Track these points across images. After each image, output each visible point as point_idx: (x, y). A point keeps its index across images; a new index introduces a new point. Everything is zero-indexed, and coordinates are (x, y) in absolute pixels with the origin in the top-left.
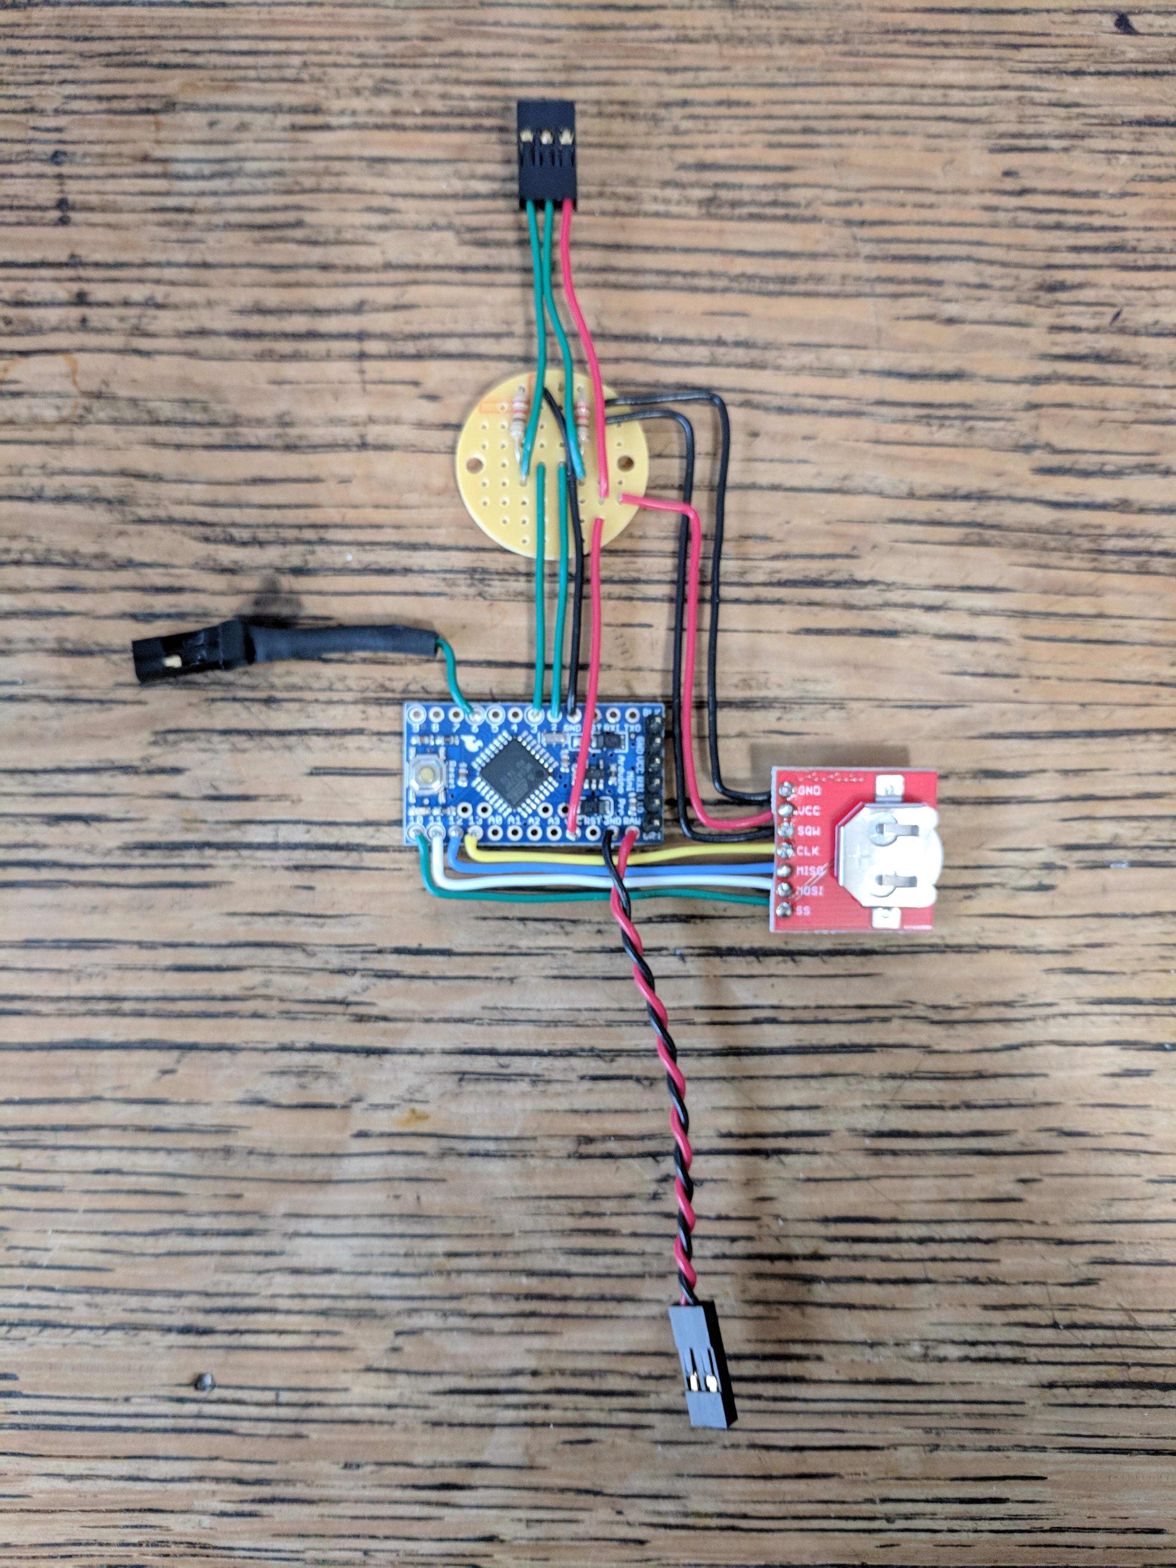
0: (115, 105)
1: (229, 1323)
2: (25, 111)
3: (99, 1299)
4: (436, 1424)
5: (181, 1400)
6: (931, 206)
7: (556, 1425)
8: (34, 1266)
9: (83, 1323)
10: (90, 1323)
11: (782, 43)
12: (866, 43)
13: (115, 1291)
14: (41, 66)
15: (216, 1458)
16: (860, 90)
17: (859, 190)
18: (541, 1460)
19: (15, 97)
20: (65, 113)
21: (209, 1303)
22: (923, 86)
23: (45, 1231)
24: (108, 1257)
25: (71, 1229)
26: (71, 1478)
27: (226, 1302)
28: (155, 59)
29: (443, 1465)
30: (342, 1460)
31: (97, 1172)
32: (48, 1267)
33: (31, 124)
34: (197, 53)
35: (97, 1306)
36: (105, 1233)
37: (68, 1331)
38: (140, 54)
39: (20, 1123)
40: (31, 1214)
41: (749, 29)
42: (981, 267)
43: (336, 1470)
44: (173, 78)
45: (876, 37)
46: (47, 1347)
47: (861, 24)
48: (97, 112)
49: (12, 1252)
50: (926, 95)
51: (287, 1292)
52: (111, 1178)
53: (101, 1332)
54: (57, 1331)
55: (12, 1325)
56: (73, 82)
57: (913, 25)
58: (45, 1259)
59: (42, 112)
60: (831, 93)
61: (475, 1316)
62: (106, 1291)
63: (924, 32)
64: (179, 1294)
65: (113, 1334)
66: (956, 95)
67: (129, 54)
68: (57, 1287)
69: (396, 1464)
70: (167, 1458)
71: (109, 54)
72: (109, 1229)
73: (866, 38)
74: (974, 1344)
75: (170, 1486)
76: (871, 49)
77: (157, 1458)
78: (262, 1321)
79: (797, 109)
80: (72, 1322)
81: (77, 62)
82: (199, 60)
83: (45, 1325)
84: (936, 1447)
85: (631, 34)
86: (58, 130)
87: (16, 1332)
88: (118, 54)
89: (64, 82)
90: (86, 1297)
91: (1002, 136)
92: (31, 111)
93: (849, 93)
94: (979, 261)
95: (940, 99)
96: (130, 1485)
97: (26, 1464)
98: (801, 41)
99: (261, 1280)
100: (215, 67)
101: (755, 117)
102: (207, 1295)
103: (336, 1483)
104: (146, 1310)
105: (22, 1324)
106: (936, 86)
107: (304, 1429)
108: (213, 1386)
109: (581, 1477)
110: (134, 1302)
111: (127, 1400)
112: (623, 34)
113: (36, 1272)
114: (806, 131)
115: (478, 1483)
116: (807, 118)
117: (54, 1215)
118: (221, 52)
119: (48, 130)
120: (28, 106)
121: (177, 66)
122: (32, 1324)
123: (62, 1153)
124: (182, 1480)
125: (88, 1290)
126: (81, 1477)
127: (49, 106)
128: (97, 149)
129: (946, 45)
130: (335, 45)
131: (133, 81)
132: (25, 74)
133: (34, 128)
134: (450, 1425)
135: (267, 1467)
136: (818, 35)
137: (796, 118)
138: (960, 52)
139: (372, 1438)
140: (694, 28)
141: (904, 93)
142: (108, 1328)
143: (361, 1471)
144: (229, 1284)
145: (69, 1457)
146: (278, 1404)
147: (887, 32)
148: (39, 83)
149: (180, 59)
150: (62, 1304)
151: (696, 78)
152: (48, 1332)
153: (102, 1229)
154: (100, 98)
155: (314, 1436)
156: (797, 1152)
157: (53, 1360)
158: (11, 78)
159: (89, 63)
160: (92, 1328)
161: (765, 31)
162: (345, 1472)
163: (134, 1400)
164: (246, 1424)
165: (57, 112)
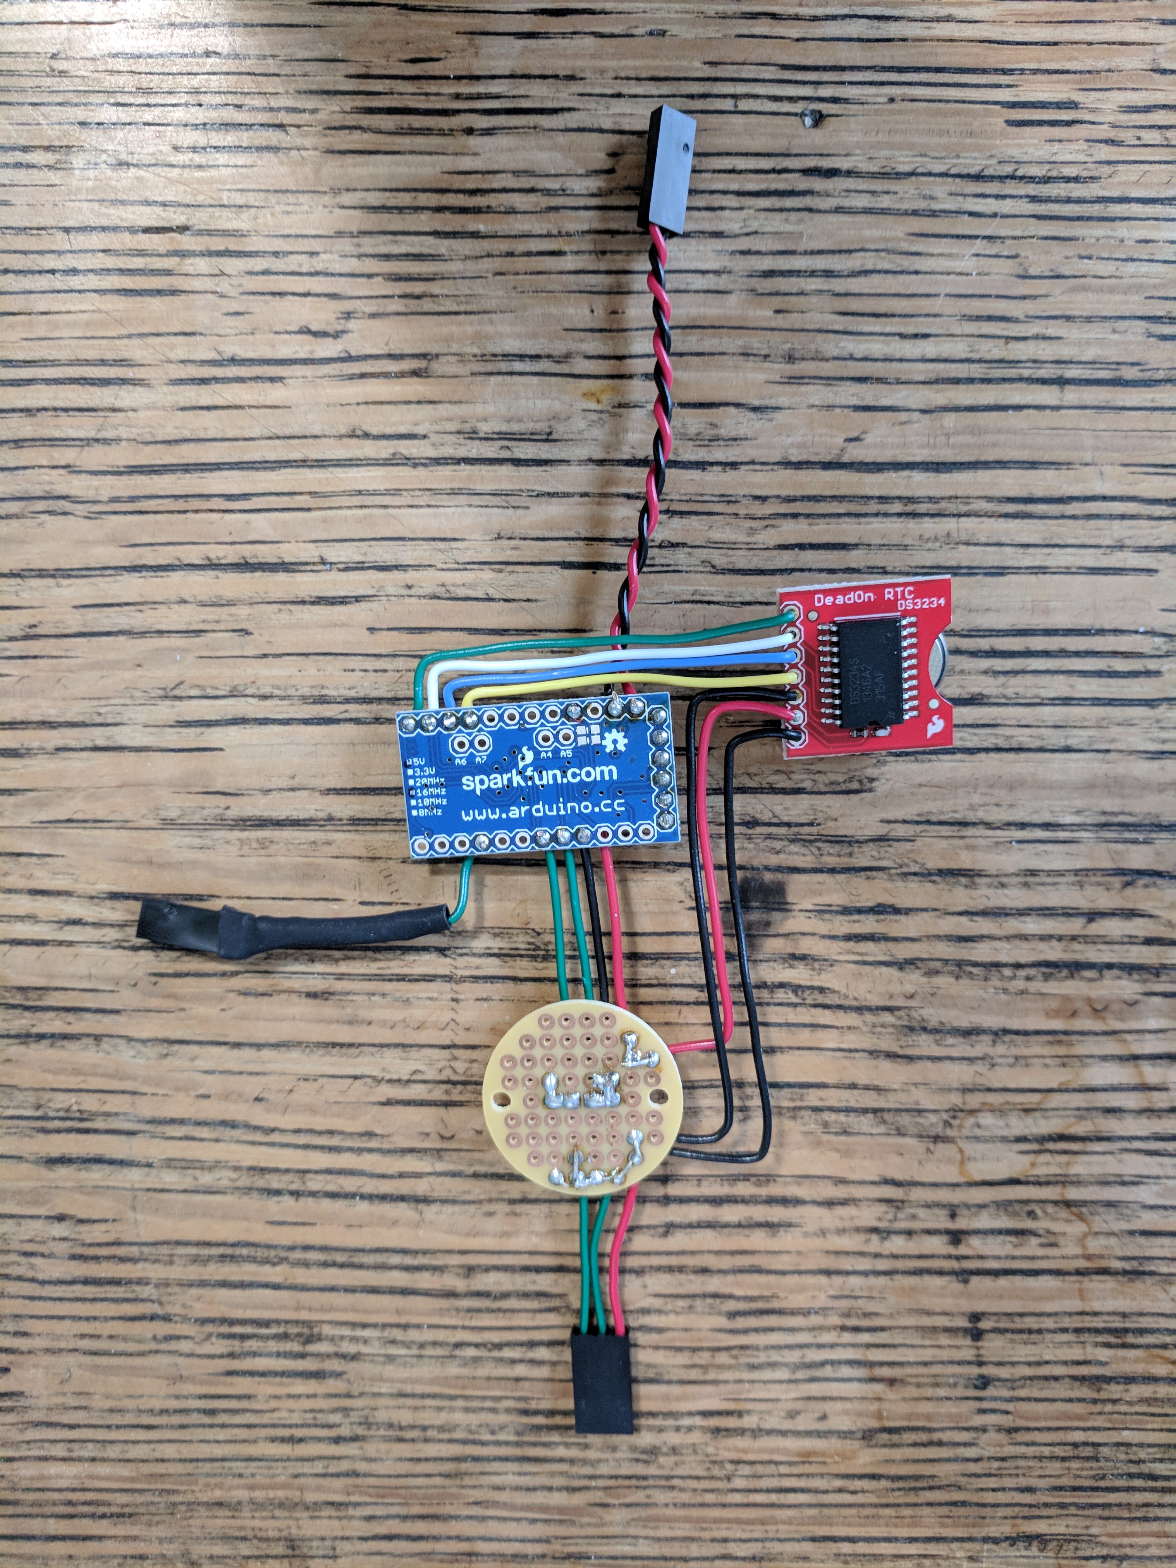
0: (924, 1437)
1: (786, 180)
2: (1017, 1430)
3: (922, 205)
4: (571, 78)
5: (835, 100)
6: (83, 1336)
7: (447, 78)
8: (989, 238)
9: (938, 179)
10: (932, 179)
11: (239, 1503)
12: (152, 1503)
13: (906, 213)
14: (1001, 1476)
15: (798, 40)
16: (158, 1455)
17: (157, 1352)
18: (462, 41)
19: (1027, 1444)
20: (975, 1429)
21: (807, 201)
22: (93, 1460)
23: (978, 274)
24: (914, 249)
25: (952, 277)
26: (949, 19)
27: (789, 202)
28: (884, 1483)
29: (564, 35)
30: (667, 39)
31: (926, 336)
32: (976, 237)
33: (1010, 1417)
34: (840, 1490)
35: (924, 197)
36: (917, 272)
37: (953, 171)
38: (899, 1489)
39: (1007, 386)
40: (993, 292)
41: (273, 1517)
42: (30, 1274)
43: (674, 29)
44: (865, 1465)
45: (142, 1510)
46: (976, 154)
47: (158, 1523)
48: (942, 1429)
49: (1013, 253)
50: (90, 1451)
51: (727, 213)
52: (911, 330)
53: (920, 170)
54: (965, 171)
55: (1012, 177)
56: (967, 1460)
57: (105, 1522)
58: (979, 246)
59: (999, 1429)
60: (187, 1451)
61: (532, 190)
62: (915, 213)
63: (93, 1516)
64: (838, 210)
65: (907, 168)
66: (59, 1451)
67: (910, 1489)
68: (966, 217)
69: (612, 36)
70: (850, 40)
71: (931, 1488)
72: (913, 277)
73: (152, 1509)
74: (18, 165)
75: (846, 11)
76: (149, 1497)
77: (860, 40)
78: (753, 184)
79: (222, 1434)
80: (950, 180)
81: (963, 1481)
82: (838, 1483)
83: (978, 177)
84: (54, 56)
85: (395, 1510)
86: (982, 1411)
87: (1008, 169)
88: (922, 1489)
89: (977, 1460)
90: (936, 206)
91: (11, 1410)
92: (1011, 1431)
93: (169, 1451)
94: (33, 1280)
95: (75, 1446)
96: (888, 12)
97: (996, 33)
98: (220, 1504)
99: (754, 225)
100: (822, 1475)
101: (265, 1426)
102: (810, 210)
103: (672, 16)
104: (873, 193)
105: (1002, 178)
106: (80, 1459)
107: (709, 72)
108: (802, 115)
109: (420, 24)
110: (885, 202)
111: (892, 100)
112: (403, 1511)
113: (988, 232)
114: (212, 1412)
115: (526, 16)
116: (211, 1426)
117: (970, 292)
118: (816, 1491)
119: (994, 1411)
120: (1014, 1435)
121: (861, 1477)
122: (992, 178)
123: (963, 356)
124: (834, 18)
125: (933, 214)
126: (938, 20)
127: (992, 1435)
128: (941, 1392)
129: (70, 1503)
130: (699, 1499)
131: (907, 1461)
132: (1017, 1468)
133: (1007, 1413)
134: (556, 77)
135: (746, 32)
136: (202, 1511)
137: (223, 1426)
138: (56, 1496)
139: (638, 63)
140: (330, 1517)
141: (112, 1452)
142: (913, 174)
143: (648, 28)
144: (787, 220)
145: (951, 40)
146: (734, 96)
147: (131, 1515)
148: (1003, 1459)
149: (858, 1484)
150: (960, 199)
151: (327, 1467)
152: (973, 171)
153: (920, 277)
154: (940, 1444)
155: (697, 64)
156: (204, 363)
157: (969, 141)
158: (1031, 1463)
159: (952, 1480)
160: (930, 174)
161: (257, 1515)
162: (664, 27)
163: (885, 100)
164: (767, 76)
165: (984, 1430)
